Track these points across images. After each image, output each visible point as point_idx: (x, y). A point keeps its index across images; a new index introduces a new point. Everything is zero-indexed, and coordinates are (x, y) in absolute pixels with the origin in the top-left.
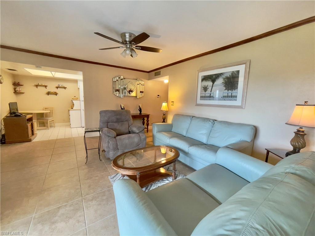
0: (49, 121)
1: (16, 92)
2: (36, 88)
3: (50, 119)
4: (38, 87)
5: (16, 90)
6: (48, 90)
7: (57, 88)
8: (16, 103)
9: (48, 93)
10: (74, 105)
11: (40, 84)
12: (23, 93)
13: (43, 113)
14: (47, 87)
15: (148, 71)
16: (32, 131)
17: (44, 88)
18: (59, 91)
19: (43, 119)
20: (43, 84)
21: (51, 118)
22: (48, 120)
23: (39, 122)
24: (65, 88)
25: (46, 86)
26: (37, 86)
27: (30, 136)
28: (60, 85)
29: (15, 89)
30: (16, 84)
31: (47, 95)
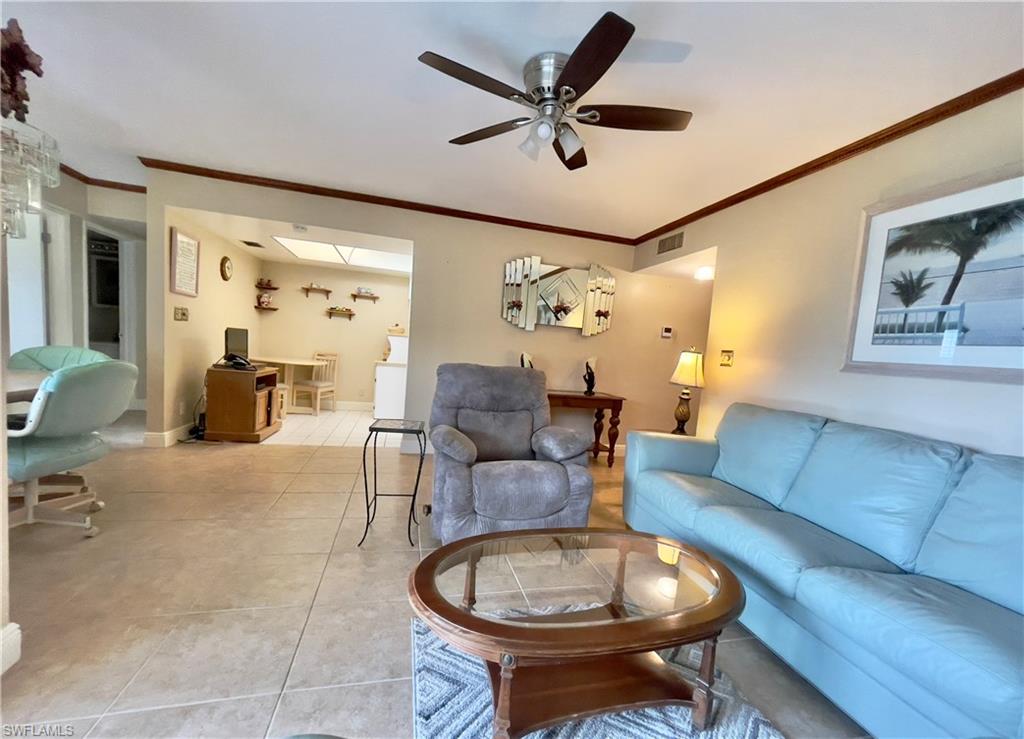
0: (320, 391)
1: (261, 307)
2: (304, 295)
3: (323, 387)
4: (310, 294)
5: (262, 300)
6: (332, 303)
7: (355, 297)
8: (247, 331)
9: (331, 313)
10: (389, 350)
11: (314, 286)
12: (275, 310)
13: (313, 366)
14: (330, 295)
15: (634, 237)
16: (269, 414)
17: (322, 297)
18: (357, 307)
19: (307, 385)
20: (322, 287)
21: (327, 384)
22: (317, 388)
23: (297, 392)
24: (374, 299)
25: (327, 293)
26: (307, 291)
27: (258, 427)
28: (363, 291)
29: (259, 298)
30: (264, 286)
31: (327, 318)
